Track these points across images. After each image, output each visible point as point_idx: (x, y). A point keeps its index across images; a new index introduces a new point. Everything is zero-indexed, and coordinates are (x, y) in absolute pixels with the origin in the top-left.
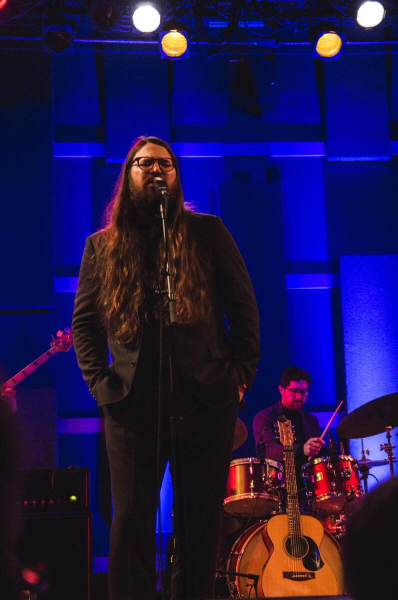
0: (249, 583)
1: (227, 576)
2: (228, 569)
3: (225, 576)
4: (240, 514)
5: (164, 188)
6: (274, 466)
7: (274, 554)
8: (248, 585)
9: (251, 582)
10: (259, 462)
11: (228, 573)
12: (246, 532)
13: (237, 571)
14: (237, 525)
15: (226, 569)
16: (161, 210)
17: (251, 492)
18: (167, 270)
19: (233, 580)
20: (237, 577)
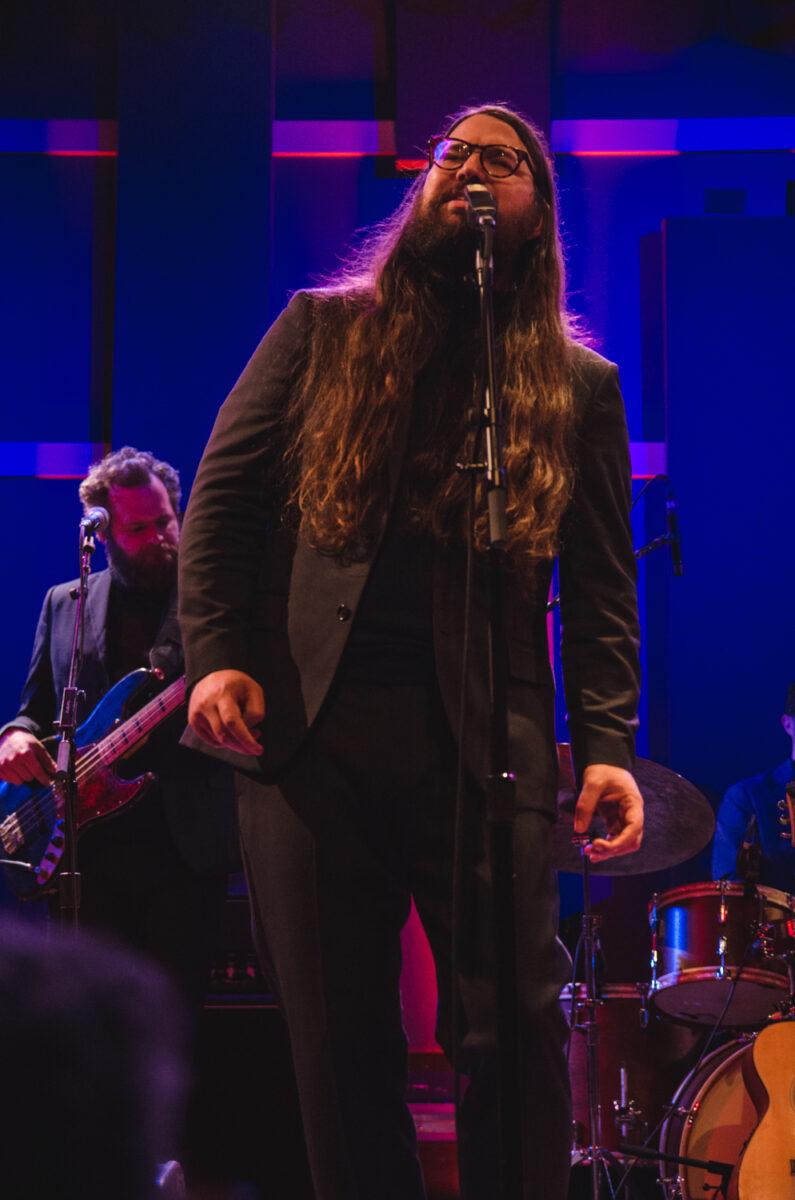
0: (711, 1184)
1: (661, 1163)
2: (661, 1150)
3: (656, 1162)
4: (694, 1017)
5: (485, 208)
6: (780, 903)
7: (768, 1118)
8: (706, 1187)
9: (715, 1180)
10: (742, 894)
11: (661, 1157)
12: (704, 1060)
13: (681, 1154)
14: (687, 1040)
15: (658, 1149)
16: (479, 263)
17: (720, 965)
18: (486, 412)
19: (673, 1174)
20: (681, 1166)
